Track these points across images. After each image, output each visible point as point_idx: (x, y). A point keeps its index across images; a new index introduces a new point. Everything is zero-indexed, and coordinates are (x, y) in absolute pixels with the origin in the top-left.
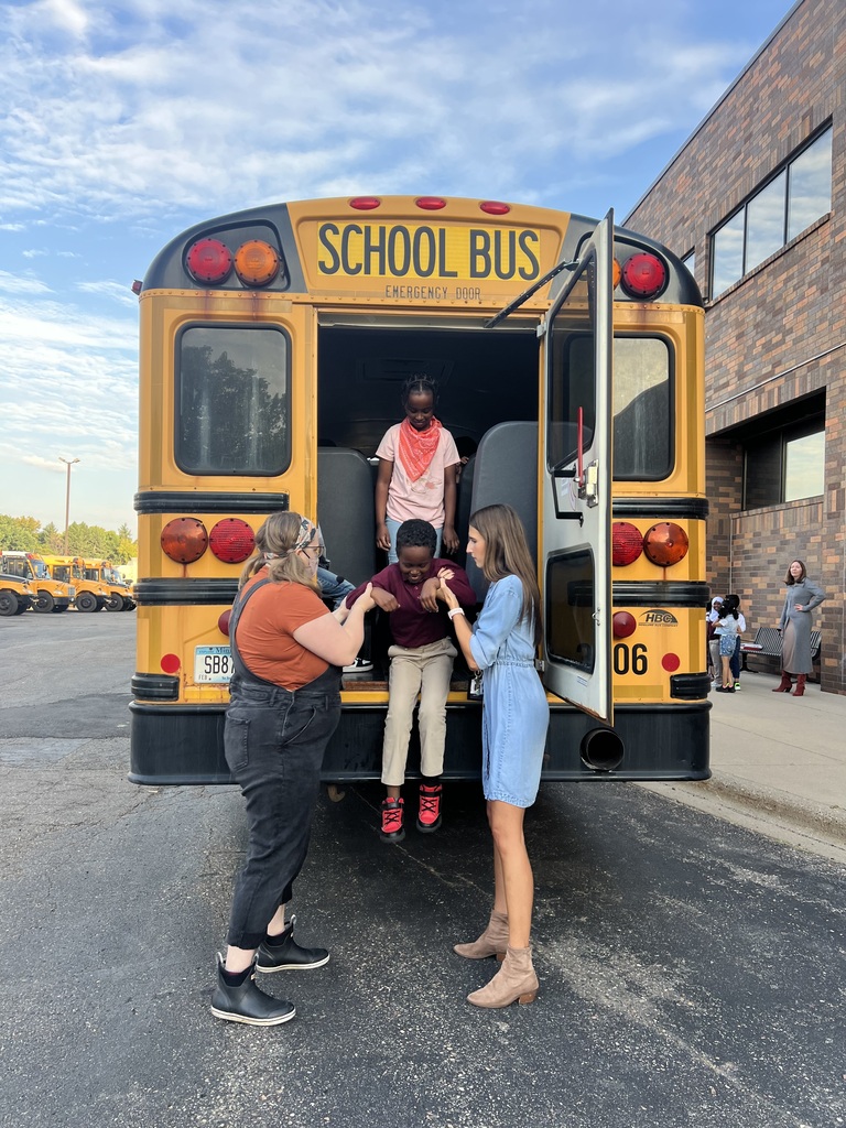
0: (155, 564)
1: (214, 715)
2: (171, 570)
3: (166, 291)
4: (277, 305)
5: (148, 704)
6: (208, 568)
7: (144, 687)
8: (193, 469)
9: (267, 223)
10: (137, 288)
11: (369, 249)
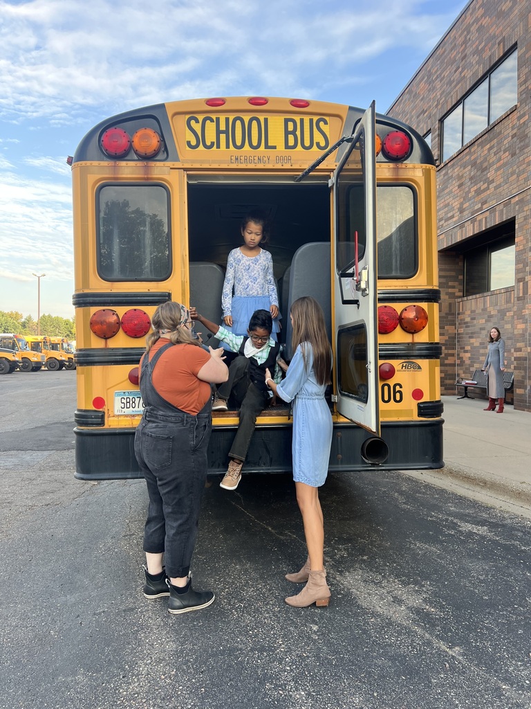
0: (87, 339)
1: (126, 436)
2: (97, 343)
3: (88, 163)
4: (160, 170)
5: (85, 429)
6: (121, 341)
7: (83, 418)
8: (109, 278)
9: (152, 116)
10: (70, 161)
11: (219, 132)
